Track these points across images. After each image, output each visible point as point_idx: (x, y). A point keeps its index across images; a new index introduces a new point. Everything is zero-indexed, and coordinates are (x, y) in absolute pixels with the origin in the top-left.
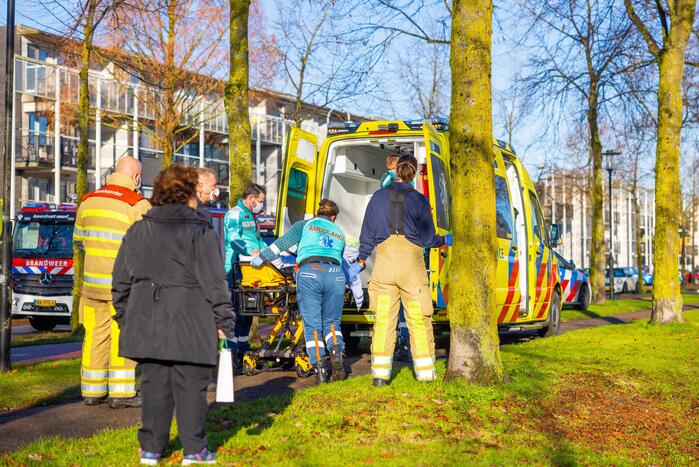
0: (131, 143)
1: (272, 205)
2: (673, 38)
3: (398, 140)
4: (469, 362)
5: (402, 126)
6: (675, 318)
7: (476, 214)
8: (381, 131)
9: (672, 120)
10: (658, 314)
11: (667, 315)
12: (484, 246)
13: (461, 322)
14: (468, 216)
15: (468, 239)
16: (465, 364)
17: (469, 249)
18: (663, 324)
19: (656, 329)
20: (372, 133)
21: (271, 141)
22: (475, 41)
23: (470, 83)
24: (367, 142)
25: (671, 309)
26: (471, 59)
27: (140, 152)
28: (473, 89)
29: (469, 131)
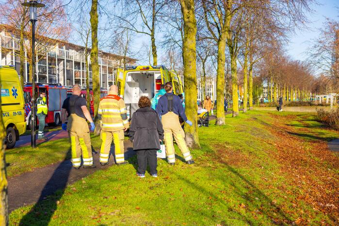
0: (12, 59)
1: (61, 80)
2: (223, 36)
3: (149, 72)
4: (191, 143)
5: (150, 67)
6: (223, 123)
7: (192, 100)
8: (144, 69)
9: (222, 62)
10: (218, 122)
11: (221, 122)
12: (195, 109)
13: (188, 131)
14: (190, 101)
15: (190, 108)
16: (190, 143)
17: (190, 110)
18: (220, 125)
19: (218, 127)
20: (141, 69)
21: (61, 58)
22: (192, 50)
23: (190, 62)
24: (139, 72)
25: (222, 121)
26: (191, 55)
27: (16, 62)
28: (191, 64)
29: (190, 76)
